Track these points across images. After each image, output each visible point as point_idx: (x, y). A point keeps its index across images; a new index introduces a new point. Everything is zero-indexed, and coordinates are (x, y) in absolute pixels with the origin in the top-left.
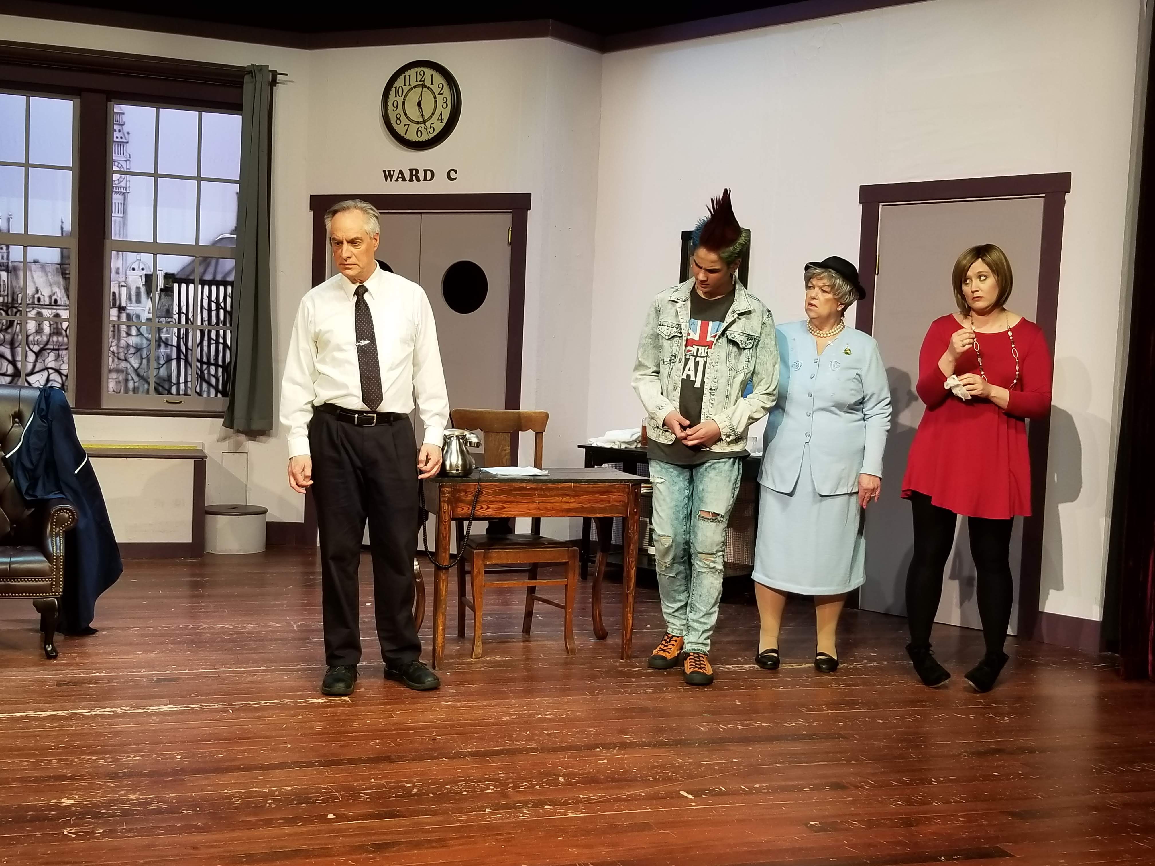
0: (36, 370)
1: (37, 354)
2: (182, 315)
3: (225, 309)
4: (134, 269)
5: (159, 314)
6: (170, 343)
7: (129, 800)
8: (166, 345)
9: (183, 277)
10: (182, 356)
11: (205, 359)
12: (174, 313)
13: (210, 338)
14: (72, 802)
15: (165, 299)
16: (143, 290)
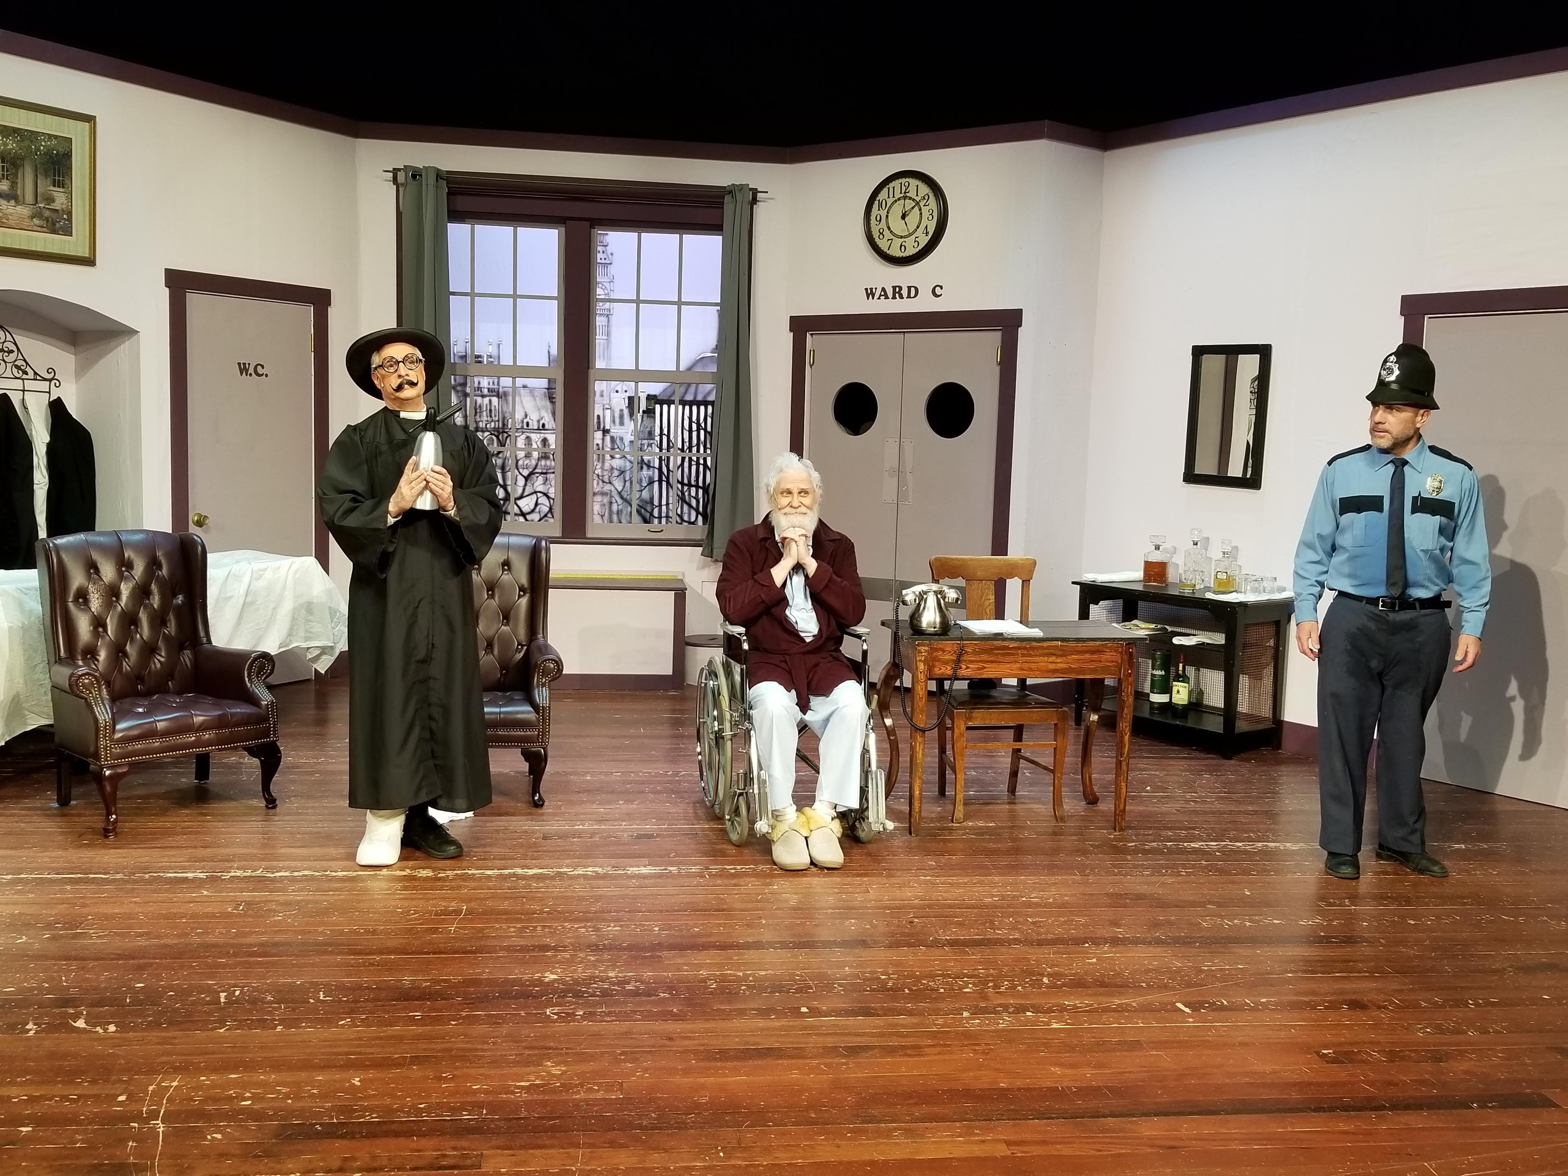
0: (525, 495)
1: (527, 478)
2: (664, 436)
3: (705, 430)
4: (617, 393)
5: (641, 435)
6: (652, 465)
7: (608, 978)
8: (649, 467)
9: (665, 398)
10: (664, 478)
11: (686, 481)
12: (656, 434)
13: (690, 459)
14: (555, 977)
15: (647, 421)
16: (626, 412)
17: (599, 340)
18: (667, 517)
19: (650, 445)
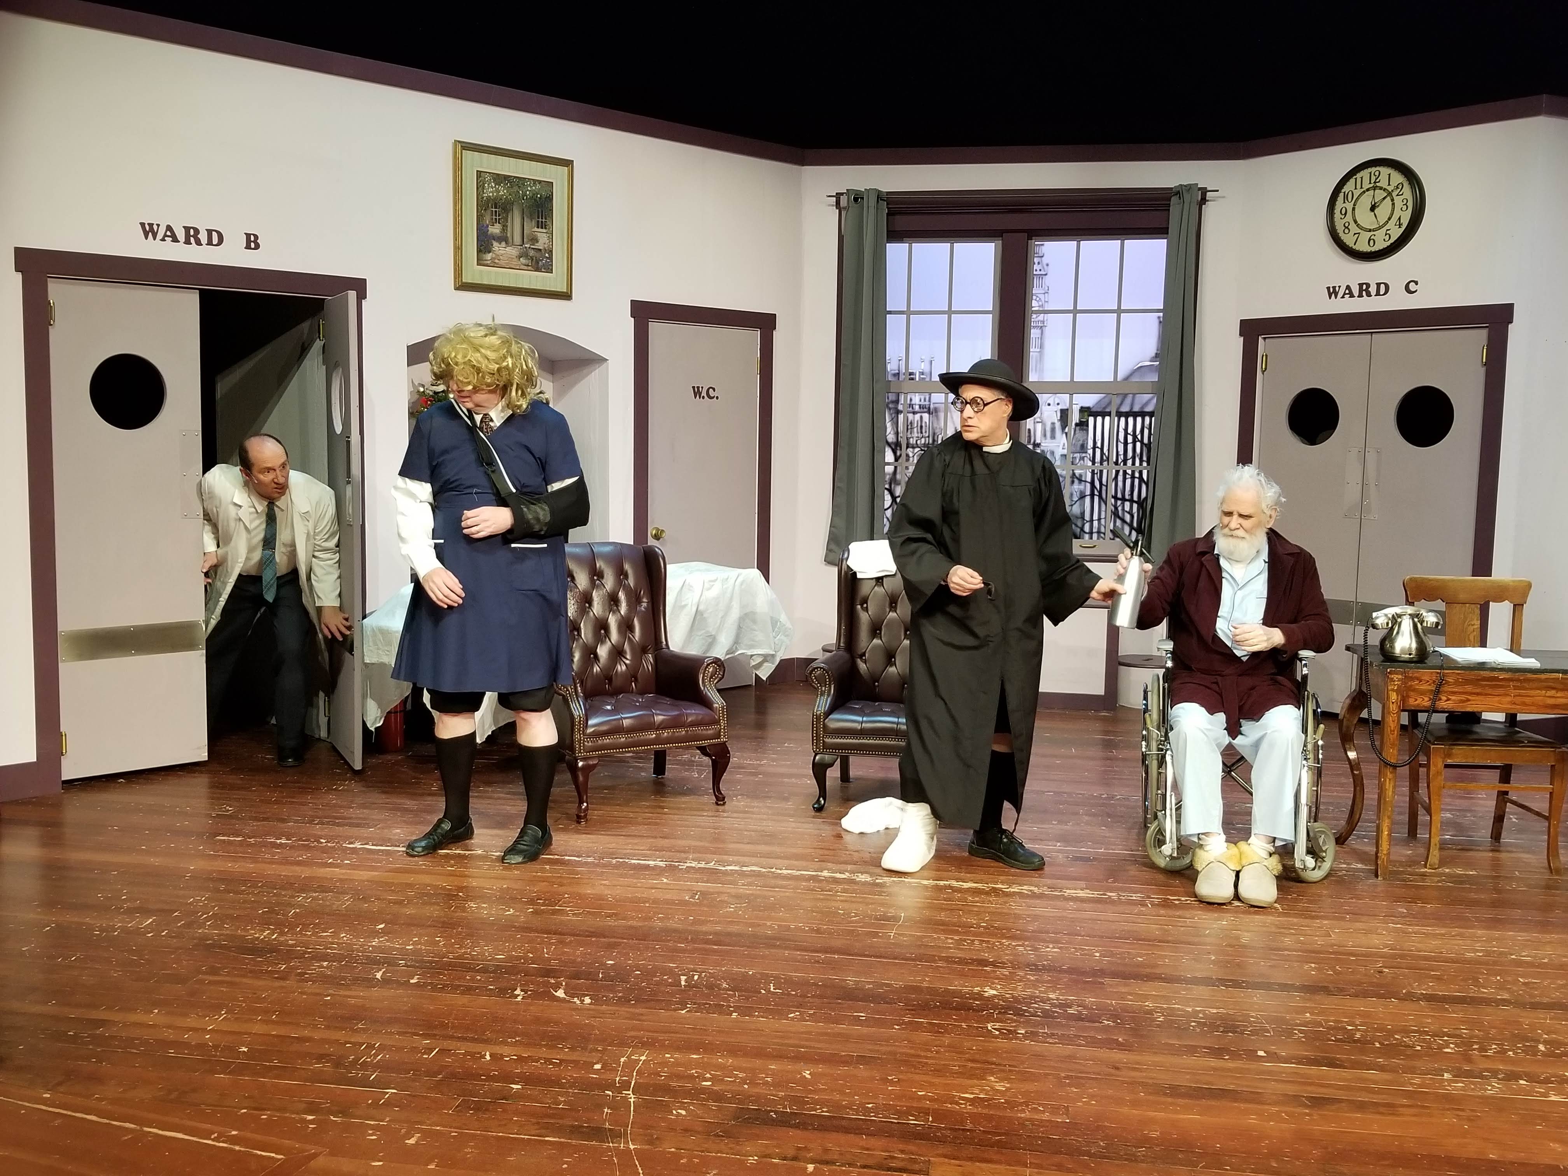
2: (1097, 449)
3: (1142, 442)
4: (1049, 405)
5: (1073, 449)
6: (1083, 479)
7: (1049, 999)
8: (1080, 480)
9: (1099, 410)
10: (1096, 493)
11: (1119, 495)
12: (1089, 447)
13: (1125, 473)
14: (995, 992)
15: (1080, 434)
16: (1058, 425)
17: (1033, 351)
18: (1099, 532)
19: (1082, 459)
